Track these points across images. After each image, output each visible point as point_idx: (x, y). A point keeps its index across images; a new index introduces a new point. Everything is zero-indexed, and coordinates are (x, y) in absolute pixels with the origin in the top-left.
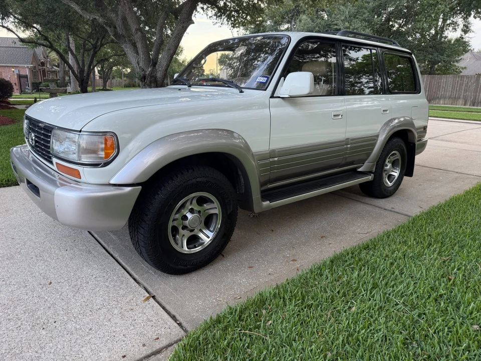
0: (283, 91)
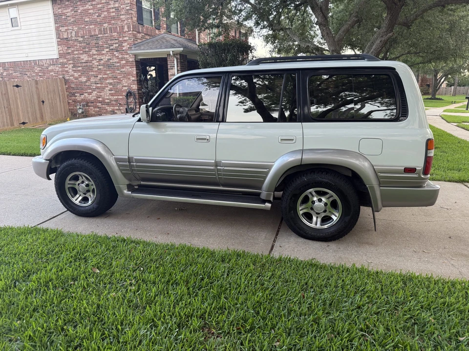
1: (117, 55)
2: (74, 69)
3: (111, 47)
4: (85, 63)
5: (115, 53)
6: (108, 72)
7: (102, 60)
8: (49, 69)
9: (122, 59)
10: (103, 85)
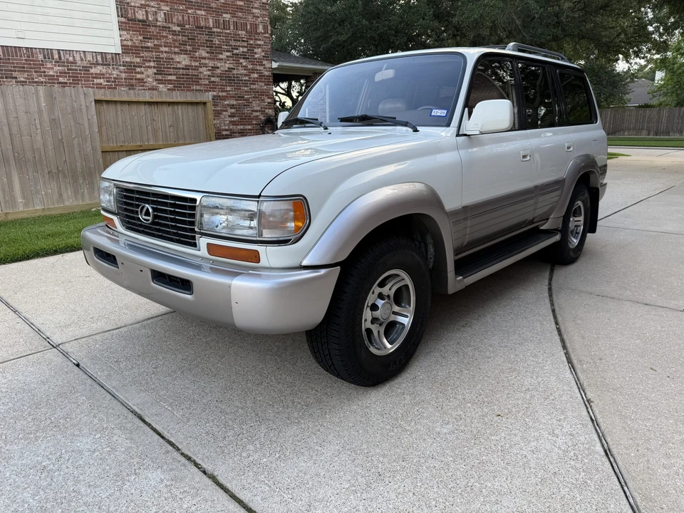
0: (471, 126)
1: (244, 64)
2: (160, 77)
3: (235, 51)
4: (183, 69)
5: (242, 61)
6: (228, 88)
7: (218, 68)
8: (92, 71)
9: (253, 71)
10: (219, 108)
